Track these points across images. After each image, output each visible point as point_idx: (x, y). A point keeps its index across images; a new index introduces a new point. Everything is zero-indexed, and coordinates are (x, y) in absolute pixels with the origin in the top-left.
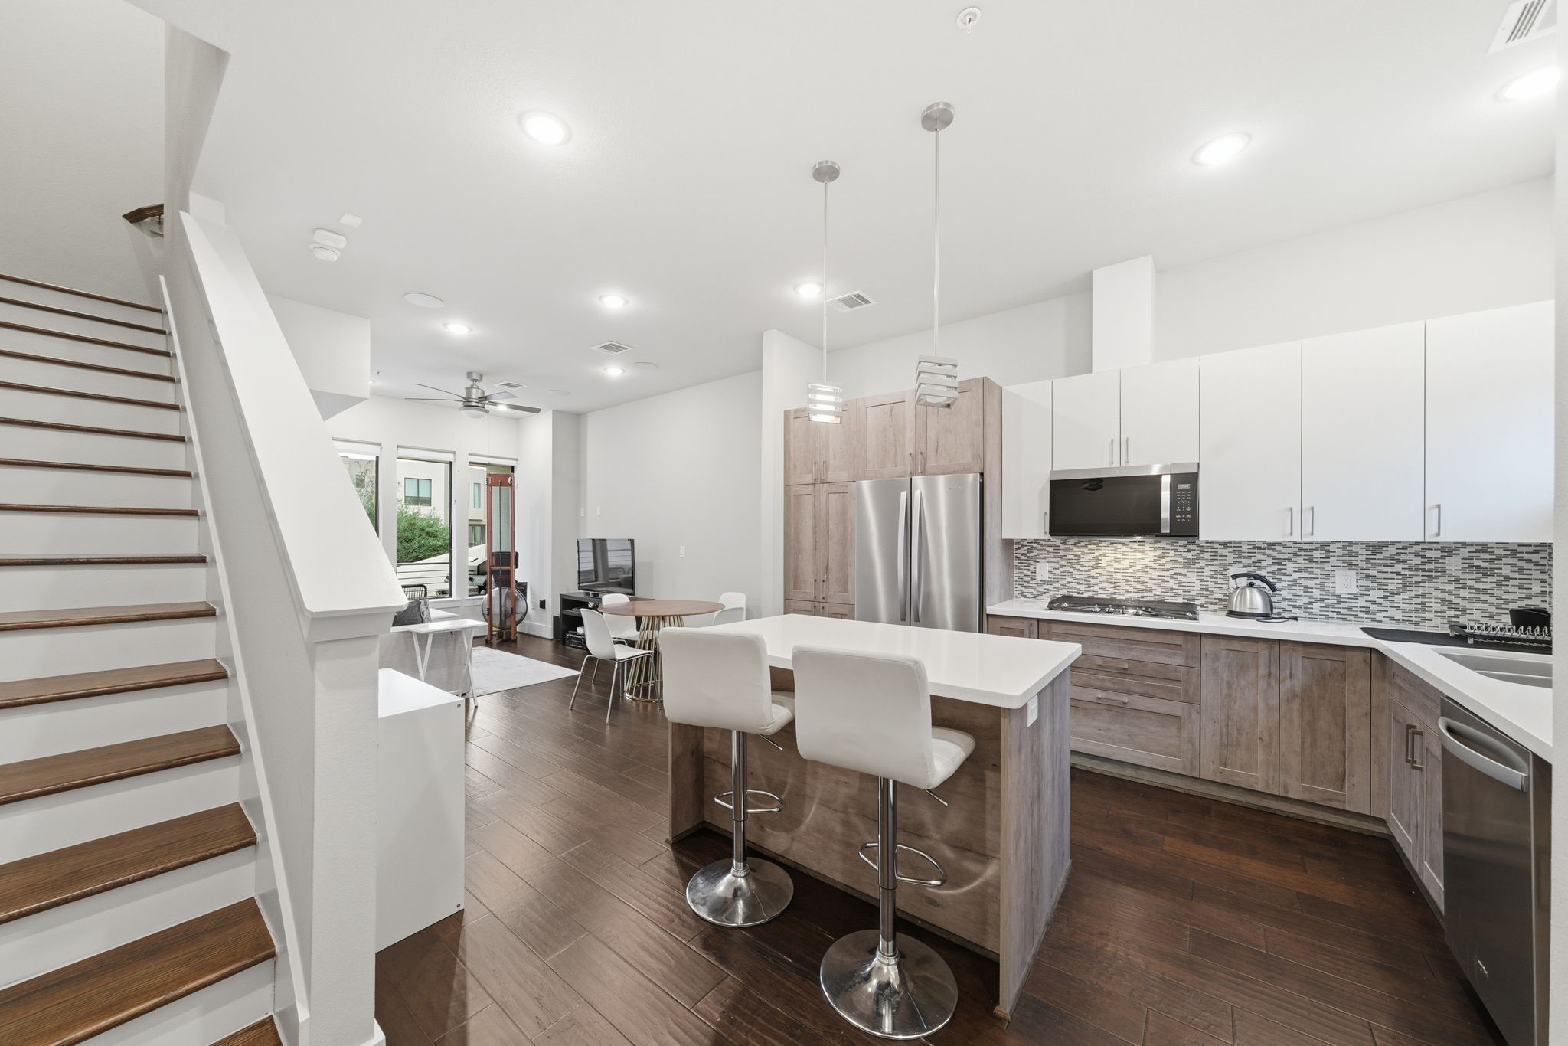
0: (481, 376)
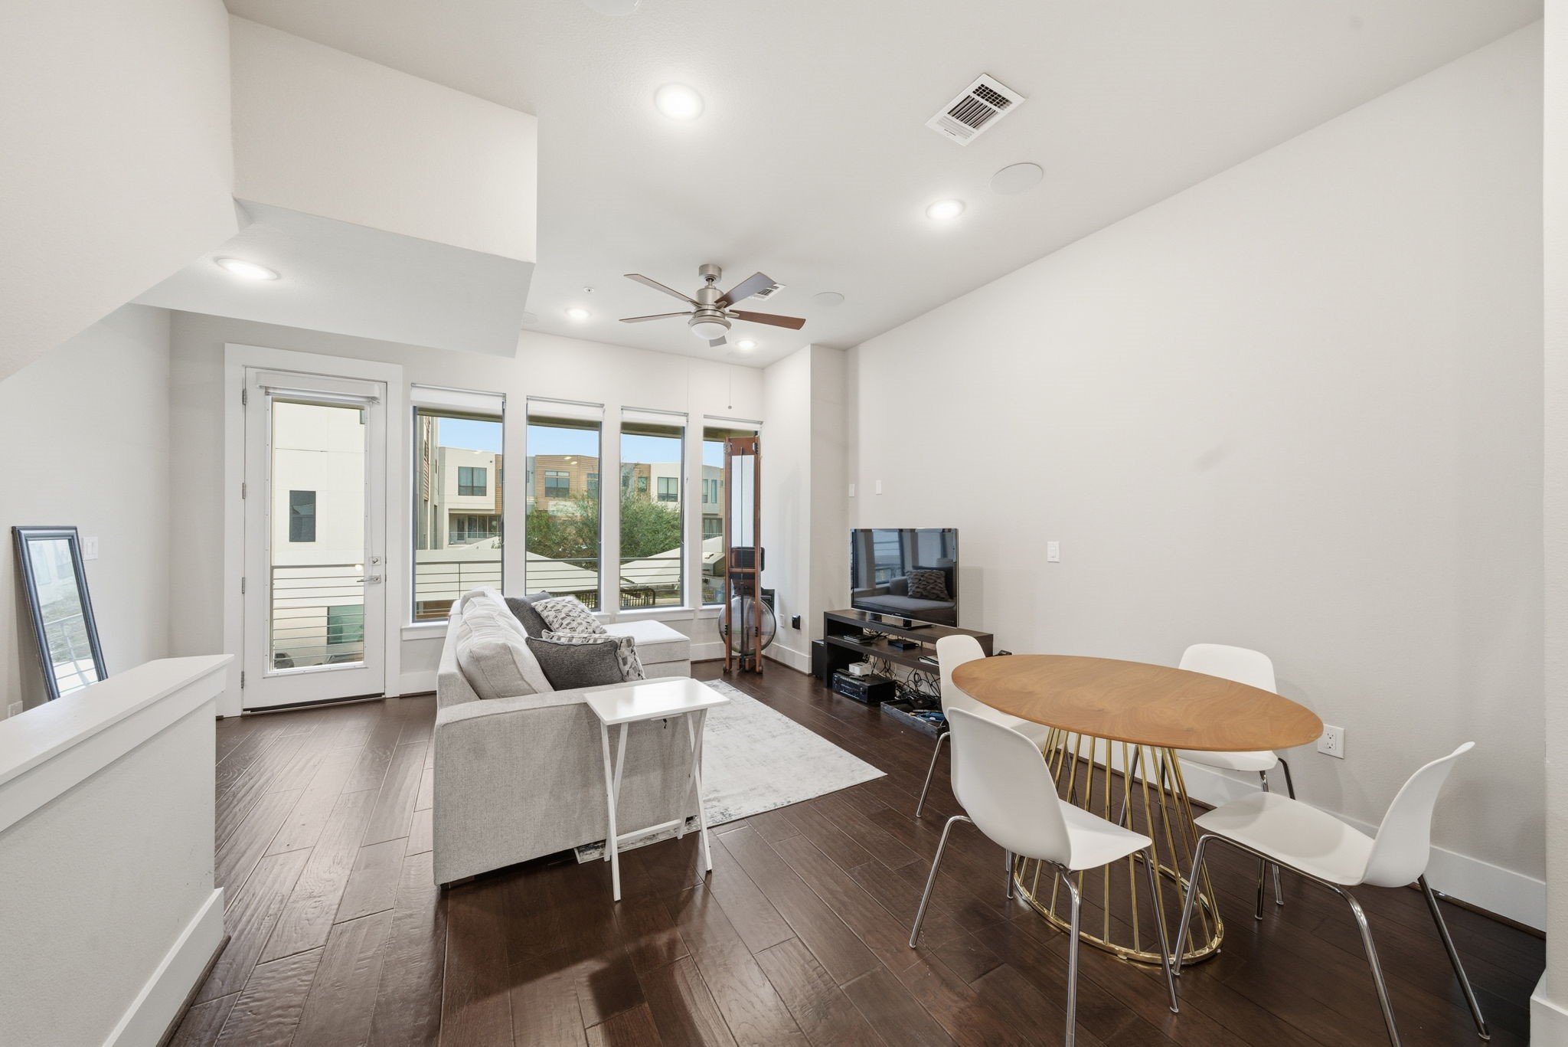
0: (720, 270)
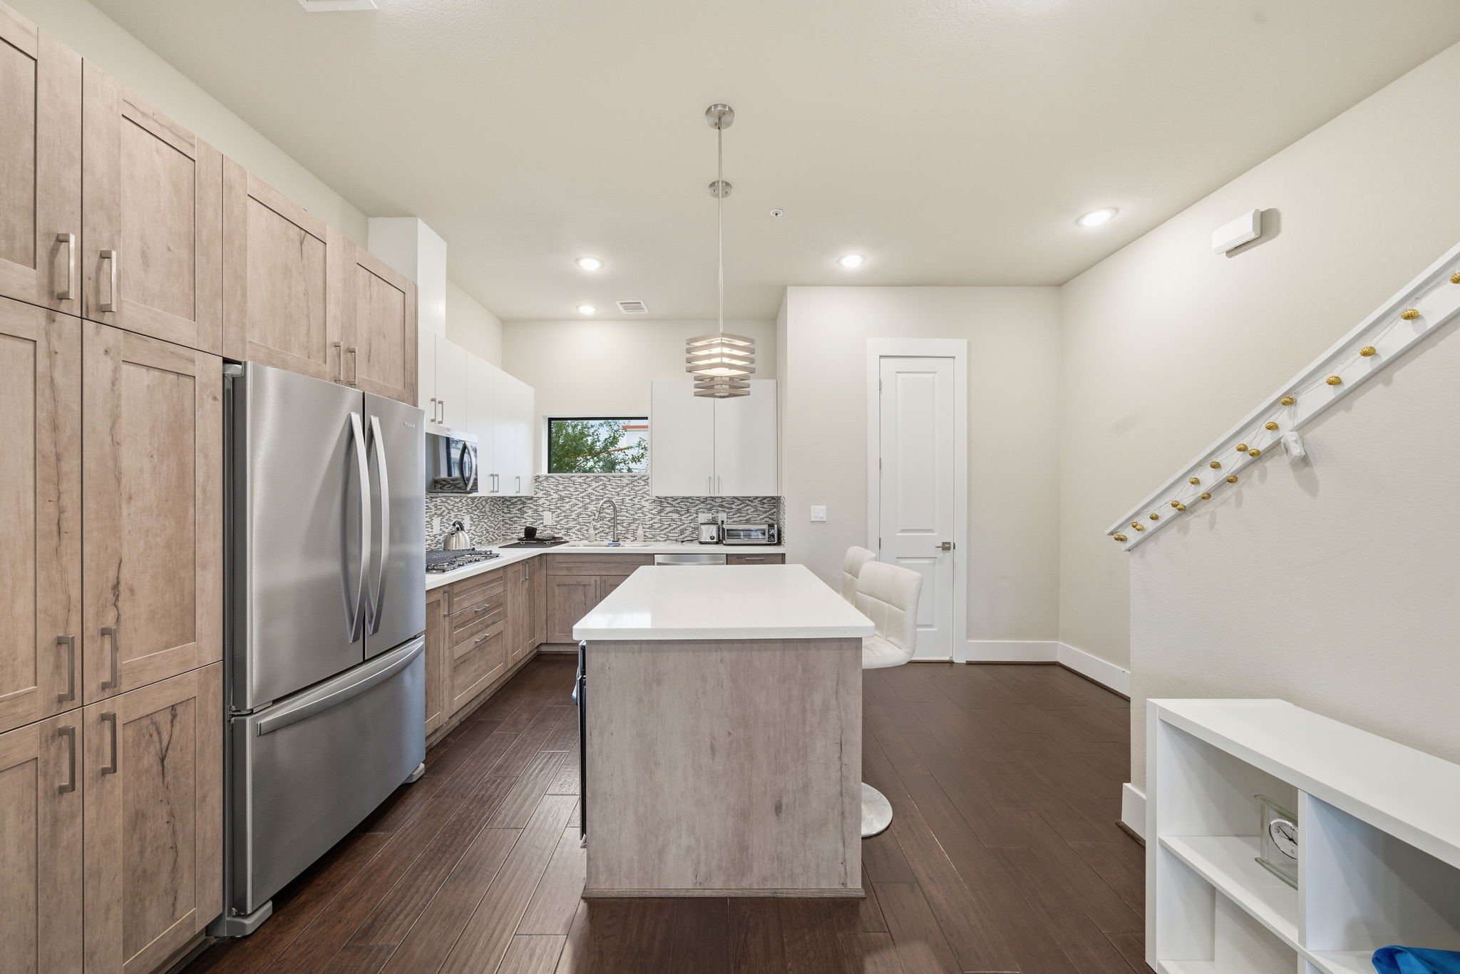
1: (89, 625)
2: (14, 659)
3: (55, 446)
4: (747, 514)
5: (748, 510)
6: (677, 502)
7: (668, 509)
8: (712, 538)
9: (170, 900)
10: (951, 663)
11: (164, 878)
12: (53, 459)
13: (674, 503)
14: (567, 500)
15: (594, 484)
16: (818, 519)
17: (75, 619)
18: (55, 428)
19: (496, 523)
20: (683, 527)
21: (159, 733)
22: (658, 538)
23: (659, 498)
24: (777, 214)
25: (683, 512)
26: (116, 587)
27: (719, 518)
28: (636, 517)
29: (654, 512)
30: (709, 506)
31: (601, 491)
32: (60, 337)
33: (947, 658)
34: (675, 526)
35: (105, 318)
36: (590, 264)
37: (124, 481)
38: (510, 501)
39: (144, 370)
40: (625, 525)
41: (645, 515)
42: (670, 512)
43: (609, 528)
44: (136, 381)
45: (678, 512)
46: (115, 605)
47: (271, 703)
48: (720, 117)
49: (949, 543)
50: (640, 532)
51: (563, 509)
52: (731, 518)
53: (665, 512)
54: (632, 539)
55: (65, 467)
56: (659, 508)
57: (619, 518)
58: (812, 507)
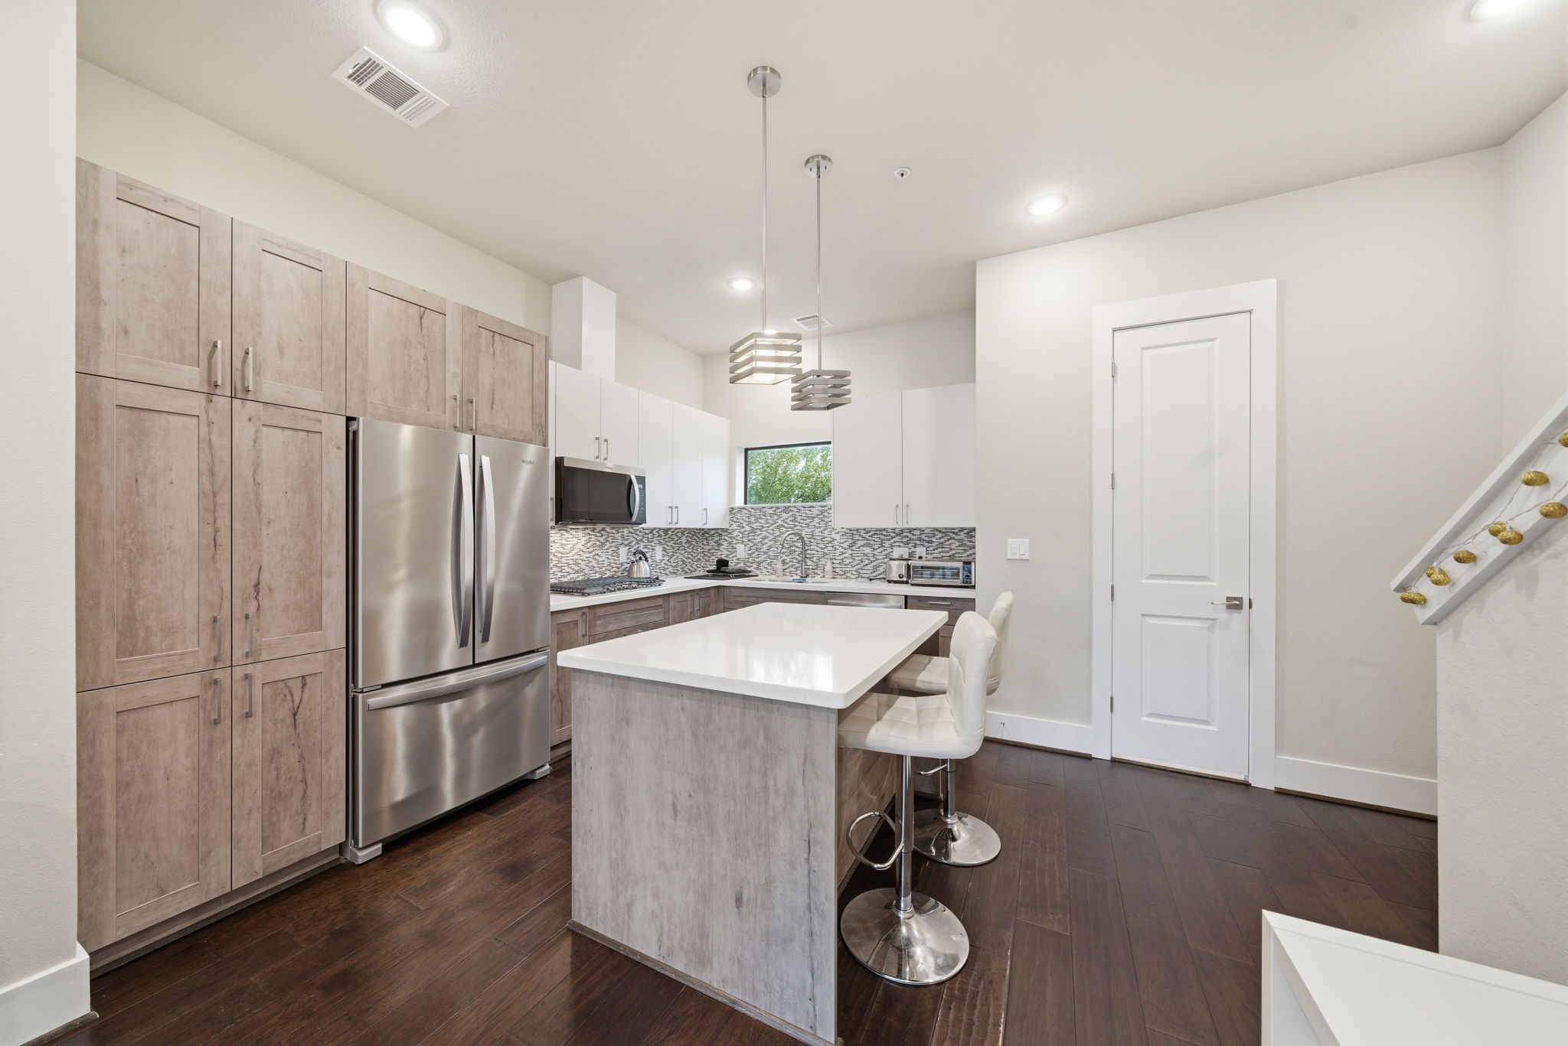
1: (236, 610)
2: (184, 628)
3: (213, 486)
4: (951, 549)
5: (951, 544)
6: (870, 534)
7: (860, 543)
8: (901, 576)
9: (301, 820)
10: (1246, 785)
11: (295, 802)
12: (211, 496)
13: (867, 536)
14: (759, 532)
15: (785, 516)
16: (1017, 557)
17: (227, 606)
18: (212, 474)
19: (695, 555)
20: (876, 563)
21: (292, 695)
22: (849, 575)
23: (850, 530)
24: (902, 175)
25: (876, 546)
26: (257, 585)
27: (917, 553)
28: (826, 550)
29: (844, 545)
30: (905, 540)
31: (791, 523)
32: (216, 411)
33: (1241, 777)
34: (867, 562)
35: (249, 396)
36: (742, 285)
37: (264, 510)
38: (708, 533)
39: (280, 431)
40: (814, 559)
41: (836, 549)
42: (862, 546)
43: (798, 563)
44: (274, 439)
45: (869, 545)
46: (256, 598)
47: (380, 687)
48: (764, 81)
49: (1240, 599)
50: (829, 568)
51: (754, 541)
52: (932, 553)
53: (857, 546)
54: (822, 575)
55: (219, 500)
56: (851, 541)
57: (809, 552)
58: (1009, 540)
